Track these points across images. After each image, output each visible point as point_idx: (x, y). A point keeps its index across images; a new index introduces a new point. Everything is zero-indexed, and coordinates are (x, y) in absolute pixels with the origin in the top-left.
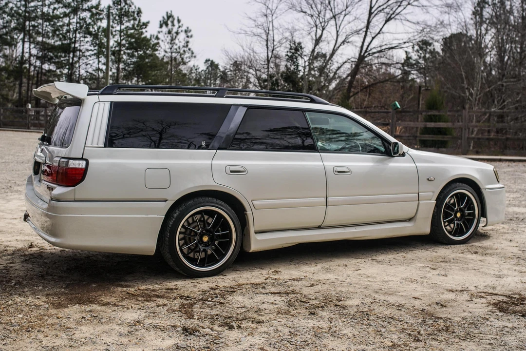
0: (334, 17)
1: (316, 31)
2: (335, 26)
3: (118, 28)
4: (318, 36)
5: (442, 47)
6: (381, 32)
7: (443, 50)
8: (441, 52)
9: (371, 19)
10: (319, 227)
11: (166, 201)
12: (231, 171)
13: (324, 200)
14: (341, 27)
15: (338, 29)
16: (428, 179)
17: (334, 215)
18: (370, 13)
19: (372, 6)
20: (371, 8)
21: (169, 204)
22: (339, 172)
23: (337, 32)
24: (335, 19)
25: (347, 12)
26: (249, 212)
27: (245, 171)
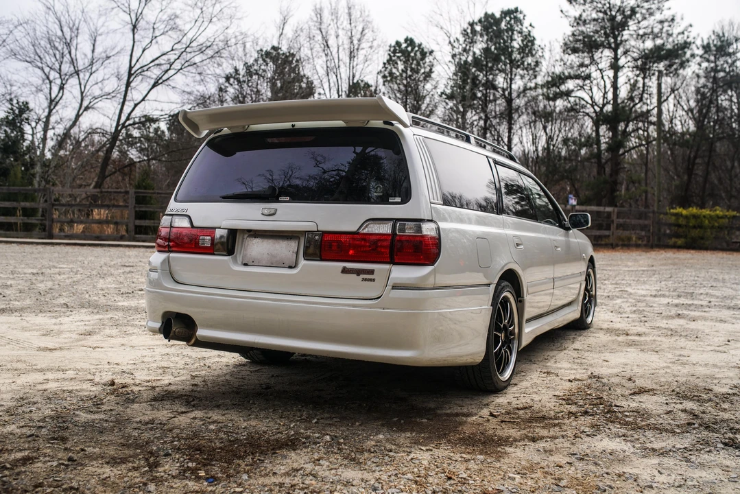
0: (77, 73)
1: (51, 88)
2: (78, 86)
4: (53, 96)
5: (168, 126)
6: (146, 99)
7: (169, 129)
8: (167, 133)
9: (131, 79)
12: (517, 245)
14: (88, 87)
15: (83, 90)
18: (130, 75)
19: (132, 65)
20: (131, 68)
23: (82, 93)
24: (78, 75)
25: (94, 69)
26: (525, 298)
27: (522, 244)
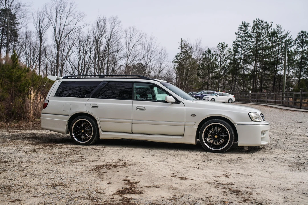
3: (300, 50)
10: (132, 133)
11: (68, 115)
12: (93, 106)
13: (131, 121)
16: (191, 115)
17: (136, 128)
21: (70, 116)
22: (139, 109)
26: (98, 123)
27: (97, 107)
